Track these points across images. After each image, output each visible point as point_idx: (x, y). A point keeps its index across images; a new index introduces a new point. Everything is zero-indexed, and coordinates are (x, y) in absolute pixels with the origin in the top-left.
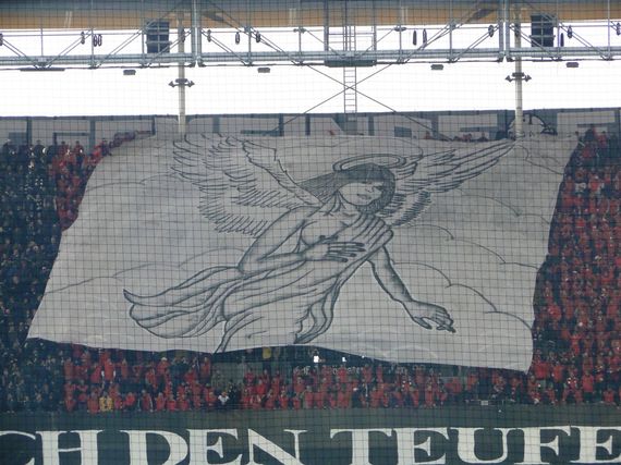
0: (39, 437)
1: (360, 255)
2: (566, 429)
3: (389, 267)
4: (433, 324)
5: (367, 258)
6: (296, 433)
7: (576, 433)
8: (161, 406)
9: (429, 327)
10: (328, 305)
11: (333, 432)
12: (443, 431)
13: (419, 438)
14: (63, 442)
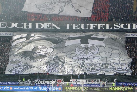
0: (24, 24)
1: (68, 3)
2: (96, 25)
3: (72, 4)
4: (78, 12)
5: (69, 3)
6: (59, 24)
7: (98, 25)
8: (40, 20)
9: (77, 12)
10: (64, 7)
11: (64, 24)
12: (79, 24)
13: (76, 25)
14: (27, 25)
